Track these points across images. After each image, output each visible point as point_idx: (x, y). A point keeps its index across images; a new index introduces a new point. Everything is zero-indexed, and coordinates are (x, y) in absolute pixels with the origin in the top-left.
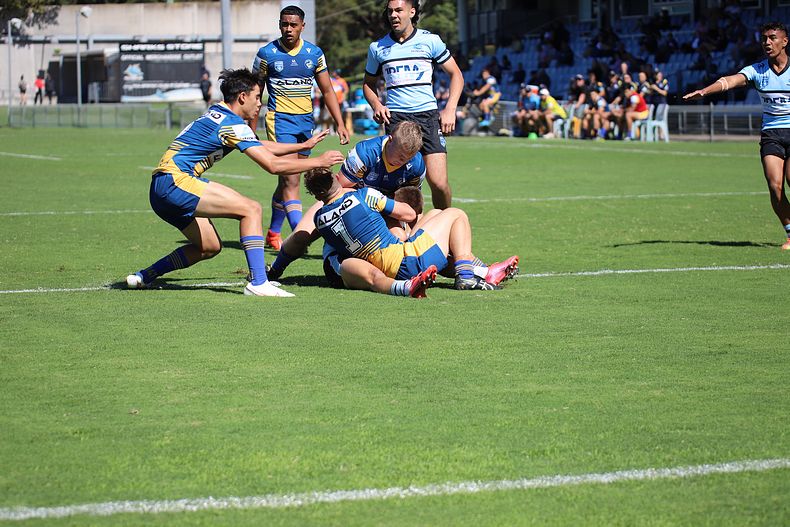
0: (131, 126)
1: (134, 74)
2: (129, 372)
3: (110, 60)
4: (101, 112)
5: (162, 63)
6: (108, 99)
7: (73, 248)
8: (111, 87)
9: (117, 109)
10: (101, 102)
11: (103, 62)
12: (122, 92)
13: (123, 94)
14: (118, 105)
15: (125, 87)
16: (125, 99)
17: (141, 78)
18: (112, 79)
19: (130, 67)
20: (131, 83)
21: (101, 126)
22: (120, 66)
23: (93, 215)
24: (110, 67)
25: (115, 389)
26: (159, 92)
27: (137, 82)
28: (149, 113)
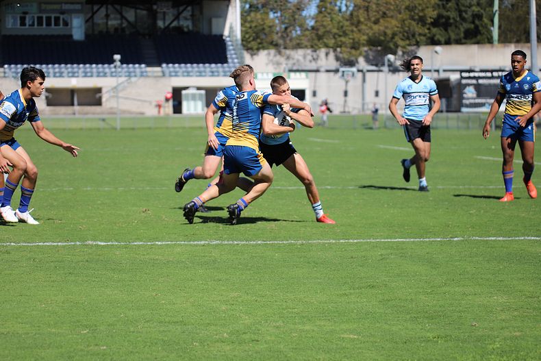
0: (468, 128)
1: (470, 93)
2: (470, 297)
3: (454, 83)
4: (447, 119)
5: (490, 85)
6: (453, 109)
7: (430, 211)
8: (454, 102)
9: (458, 118)
10: (447, 111)
11: (449, 85)
12: (461, 105)
13: (463, 106)
14: (459, 114)
15: (464, 101)
16: (464, 110)
17: (475, 95)
18: (455, 96)
19: (467, 88)
20: (468, 99)
21: (447, 128)
22: (461, 87)
23: (443, 189)
24: (453, 87)
25: (461, 308)
26: (487, 105)
27: (472, 98)
28: (480, 119)
